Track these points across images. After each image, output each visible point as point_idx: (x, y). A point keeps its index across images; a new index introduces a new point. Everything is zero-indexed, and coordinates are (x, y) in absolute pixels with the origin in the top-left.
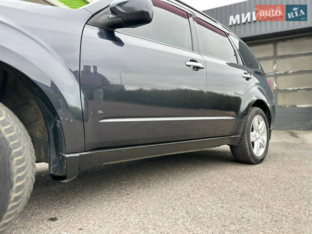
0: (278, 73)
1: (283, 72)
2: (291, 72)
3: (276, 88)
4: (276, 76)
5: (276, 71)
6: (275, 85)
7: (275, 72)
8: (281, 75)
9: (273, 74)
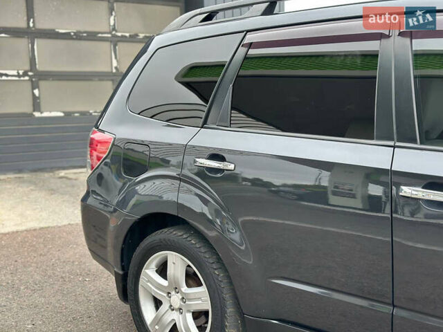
0: (119, 34)
1: (127, 35)
2: (141, 36)
3: (116, 68)
4: (115, 41)
5: (114, 29)
6: (115, 63)
7: (114, 32)
8: (123, 39)
9: (109, 35)
